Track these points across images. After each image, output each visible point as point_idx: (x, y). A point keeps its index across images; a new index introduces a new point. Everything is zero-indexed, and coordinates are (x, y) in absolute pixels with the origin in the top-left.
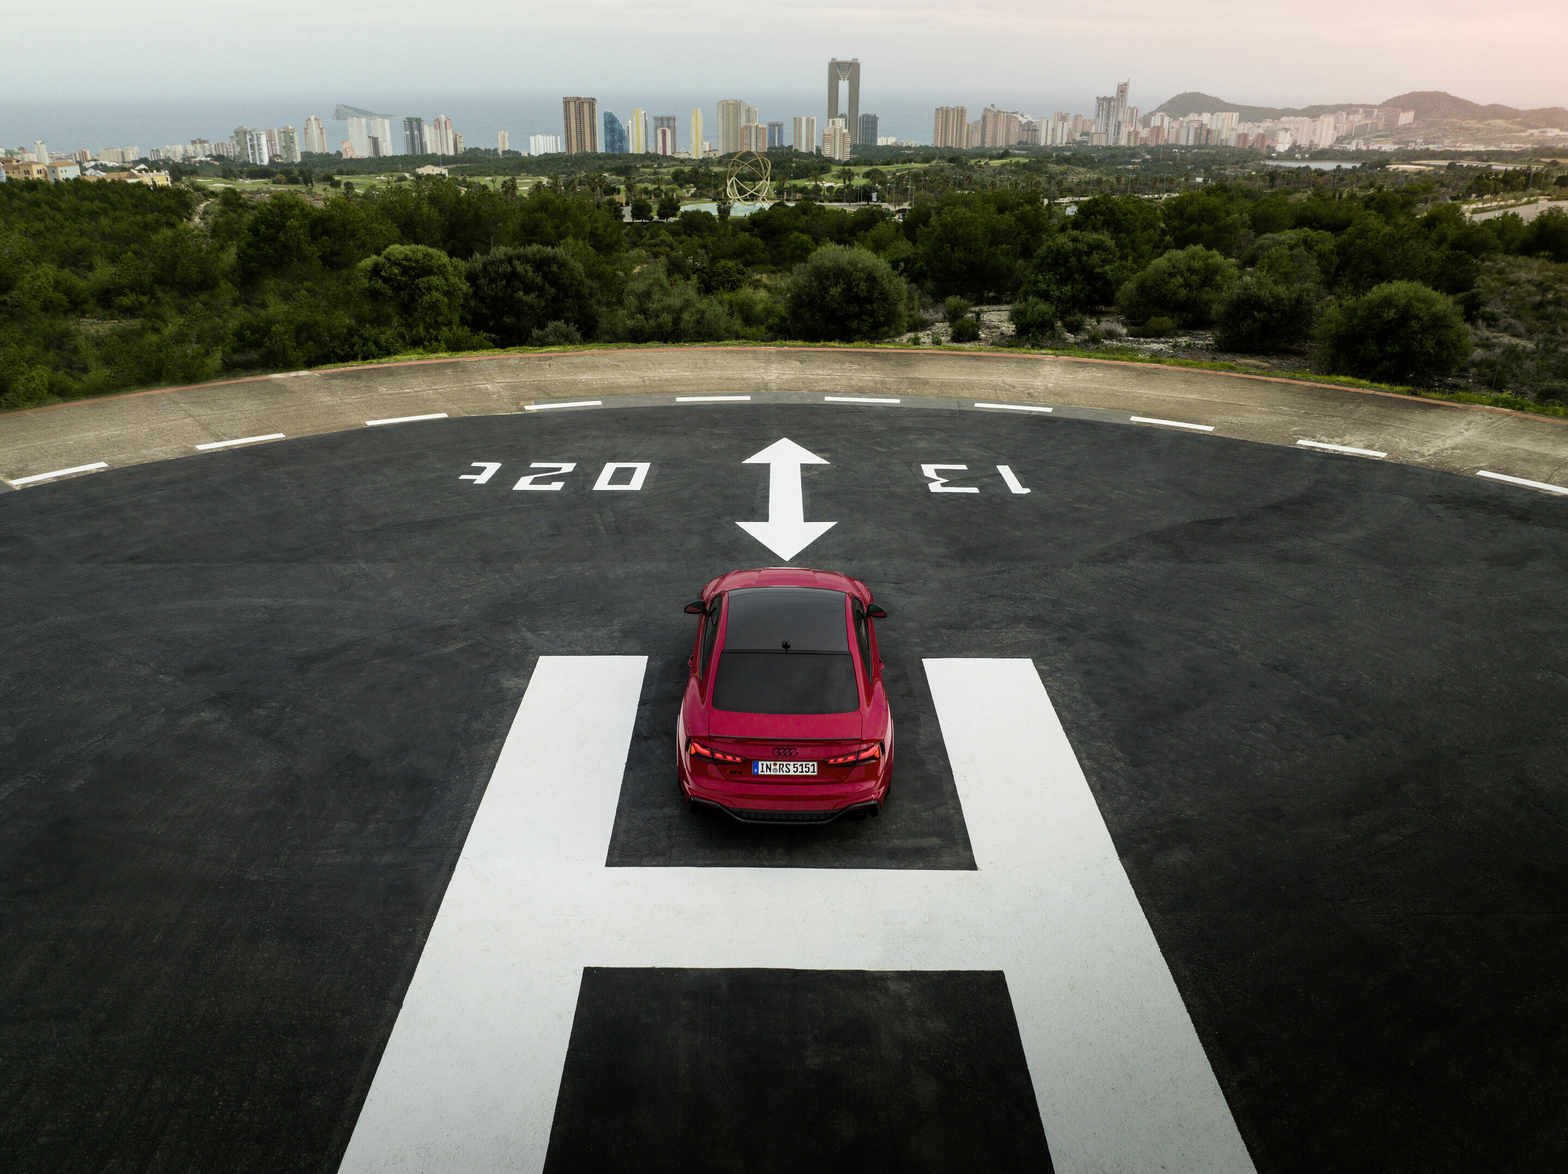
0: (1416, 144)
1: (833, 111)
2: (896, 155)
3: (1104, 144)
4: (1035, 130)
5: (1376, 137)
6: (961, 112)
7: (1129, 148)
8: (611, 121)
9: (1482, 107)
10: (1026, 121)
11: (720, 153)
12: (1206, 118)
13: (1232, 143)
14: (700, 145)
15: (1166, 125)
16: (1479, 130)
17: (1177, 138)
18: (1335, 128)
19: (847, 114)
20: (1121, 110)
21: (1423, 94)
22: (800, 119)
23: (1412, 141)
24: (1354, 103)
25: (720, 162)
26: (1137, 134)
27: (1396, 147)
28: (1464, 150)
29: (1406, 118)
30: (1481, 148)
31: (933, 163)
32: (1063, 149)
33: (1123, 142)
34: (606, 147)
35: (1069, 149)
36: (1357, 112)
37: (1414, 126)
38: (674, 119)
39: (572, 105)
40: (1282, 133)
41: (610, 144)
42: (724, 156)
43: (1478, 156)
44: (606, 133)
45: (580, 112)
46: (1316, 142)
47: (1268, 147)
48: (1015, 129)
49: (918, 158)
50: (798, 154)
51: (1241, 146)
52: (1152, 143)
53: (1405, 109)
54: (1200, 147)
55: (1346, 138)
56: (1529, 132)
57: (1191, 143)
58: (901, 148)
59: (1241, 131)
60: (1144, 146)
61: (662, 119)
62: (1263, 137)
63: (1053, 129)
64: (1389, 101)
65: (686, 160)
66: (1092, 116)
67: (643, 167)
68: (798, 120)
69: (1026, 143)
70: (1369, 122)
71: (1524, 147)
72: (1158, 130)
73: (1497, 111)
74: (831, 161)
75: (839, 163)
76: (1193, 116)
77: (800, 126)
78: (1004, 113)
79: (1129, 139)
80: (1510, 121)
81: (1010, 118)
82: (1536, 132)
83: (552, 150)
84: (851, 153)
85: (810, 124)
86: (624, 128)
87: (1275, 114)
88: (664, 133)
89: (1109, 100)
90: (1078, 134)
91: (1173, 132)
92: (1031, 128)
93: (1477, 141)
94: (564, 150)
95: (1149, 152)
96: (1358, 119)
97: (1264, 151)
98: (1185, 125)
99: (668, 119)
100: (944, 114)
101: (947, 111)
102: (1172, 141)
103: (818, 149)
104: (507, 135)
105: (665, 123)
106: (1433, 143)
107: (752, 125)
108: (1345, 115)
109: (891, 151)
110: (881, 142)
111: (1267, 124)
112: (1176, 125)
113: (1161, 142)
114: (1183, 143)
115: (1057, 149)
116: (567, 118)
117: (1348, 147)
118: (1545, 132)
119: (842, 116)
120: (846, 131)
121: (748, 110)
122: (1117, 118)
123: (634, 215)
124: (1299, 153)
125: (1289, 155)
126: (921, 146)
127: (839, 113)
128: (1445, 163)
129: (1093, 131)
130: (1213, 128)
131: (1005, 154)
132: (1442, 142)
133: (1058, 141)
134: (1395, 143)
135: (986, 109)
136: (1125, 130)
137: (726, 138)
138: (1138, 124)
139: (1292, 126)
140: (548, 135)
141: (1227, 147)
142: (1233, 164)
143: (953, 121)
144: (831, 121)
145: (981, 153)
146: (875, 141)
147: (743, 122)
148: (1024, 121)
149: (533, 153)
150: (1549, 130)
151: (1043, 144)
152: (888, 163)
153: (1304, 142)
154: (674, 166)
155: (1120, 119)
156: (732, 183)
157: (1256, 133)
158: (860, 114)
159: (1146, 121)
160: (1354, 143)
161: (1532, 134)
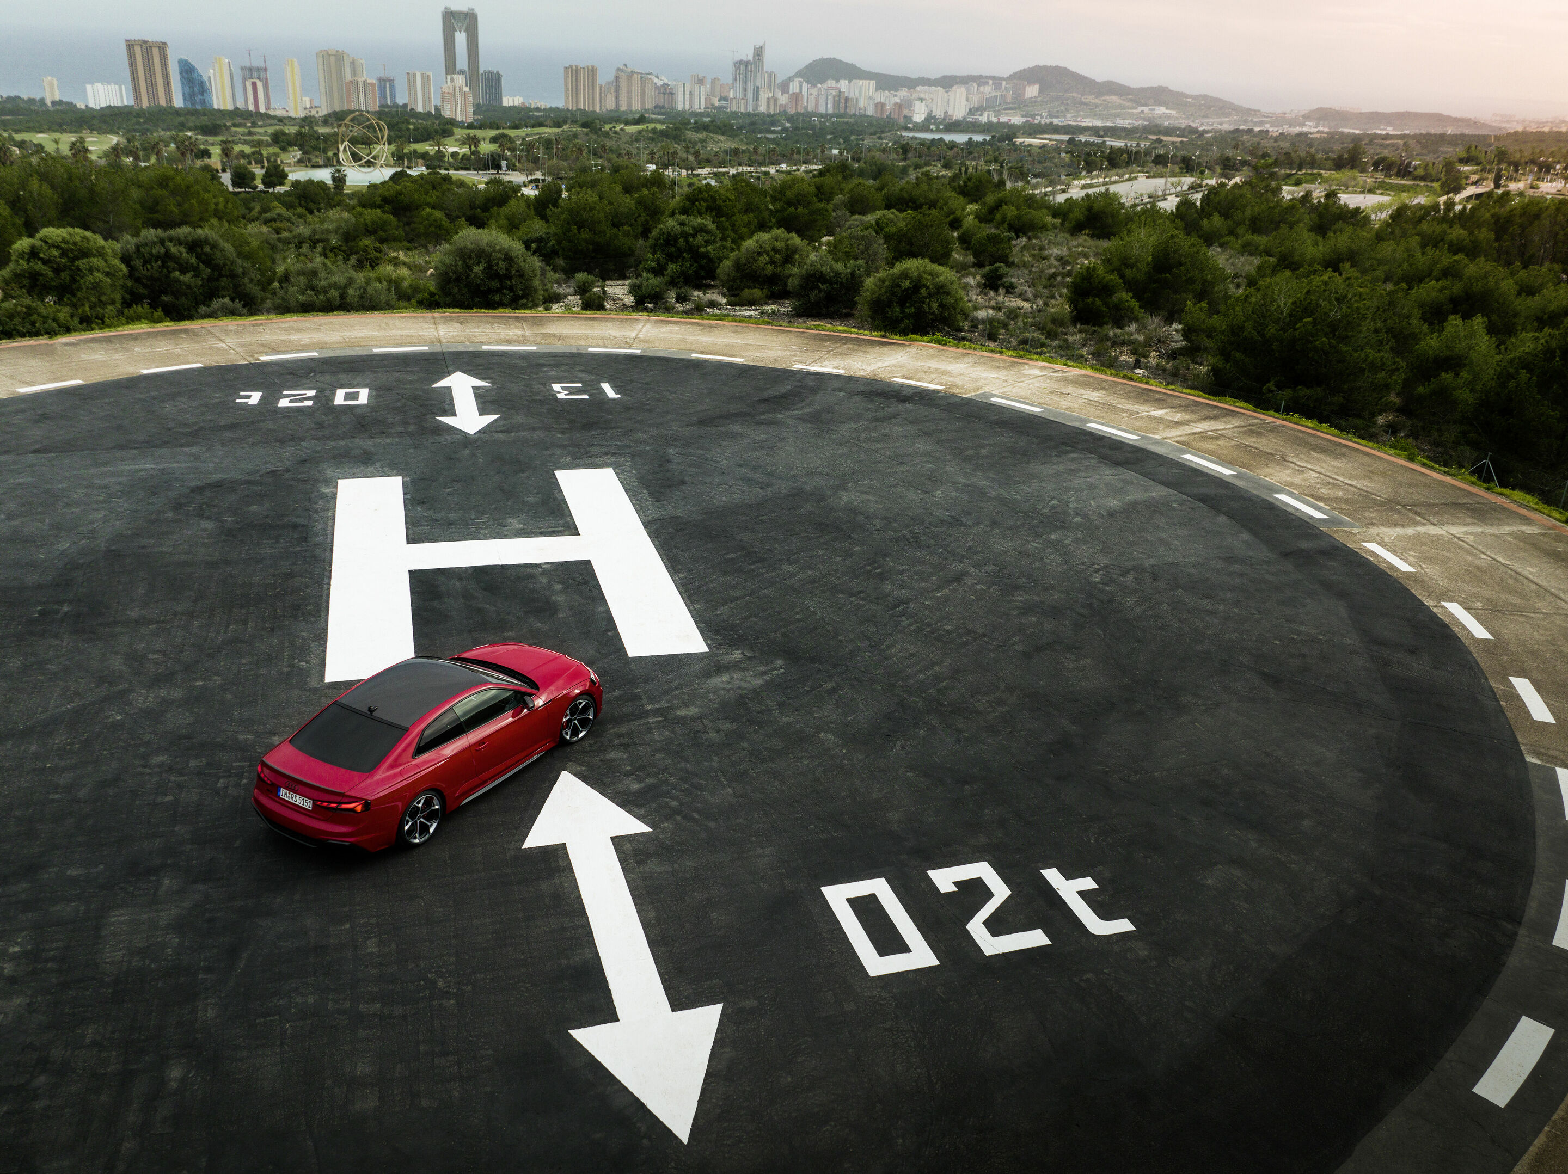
0: (1042, 117)
1: (451, 67)
2: (523, 117)
3: (743, 110)
4: (672, 94)
5: (1005, 109)
6: (592, 72)
7: (769, 115)
8: (188, 71)
9: (1098, 83)
10: (661, 83)
11: (324, 111)
12: (843, 85)
13: (870, 112)
14: (299, 100)
15: (804, 91)
16: (1097, 106)
17: (817, 105)
18: (967, 99)
19: (467, 70)
20: (759, 75)
21: (1045, 68)
22: (414, 75)
23: (1038, 115)
24: (984, 74)
25: (326, 121)
26: (776, 100)
27: (1024, 120)
28: (1083, 124)
29: (1032, 91)
30: (1099, 123)
31: (565, 127)
32: (701, 114)
33: (763, 109)
34: (185, 99)
35: (708, 115)
36: (987, 83)
37: (1039, 99)
38: (266, 70)
39: (138, 49)
40: (917, 103)
41: (189, 97)
42: (329, 115)
43: (1095, 131)
44: (183, 83)
45: (148, 58)
46: (950, 113)
47: (905, 117)
48: (650, 92)
49: (548, 122)
50: (414, 114)
51: (879, 115)
52: (792, 111)
53: (1031, 83)
54: (839, 116)
55: (977, 109)
56: (1140, 109)
57: (830, 111)
58: (530, 110)
59: (878, 100)
60: (784, 113)
61: (251, 69)
62: (899, 106)
63: (690, 93)
64: (1015, 74)
65: (284, 118)
66: (730, 81)
67: (235, 125)
68: (411, 76)
69: (663, 107)
70: (998, 94)
71: (1136, 123)
72: (797, 97)
73: (1111, 88)
74: (452, 122)
75: (461, 125)
76: (831, 83)
77: (415, 82)
78: (638, 73)
79: (768, 106)
80: (1124, 97)
81: (644, 79)
82: (1146, 109)
83: (116, 102)
84: (475, 113)
85: (426, 80)
86: (205, 78)
87: (910, 83)
88: (254, 85)
89: (746, 63)
90: (716, 99)
91: (812, 98)
92: (667, 91)
93: (1096, 116)
94: (132, 102)
95: (788, 120)
96: (988, 89)
97: (901, 121)
98: (823, 92)
99: (258, 70)
100: (573, 73)
101: (576, 70)
102: (811, 108)
103: (437, 109)
104: (55, 82)
105: (255, 74)
106: (1057, 117)
107: (359, 80)
108: (975, 85)
109: (519, 113)
110: (507, 101)
111: (903, 93)
112: (814, 91)
113: (801, 110)
114: (822, 110)
115: (695, 114)
116: (133, 65)
117: (980, 118)
118: (1154, 110)
119: (462, 72)
120: (466, 89)
121: (353, 63)
122: (755, 83)
123: (235, 184)
124: (934, 124)
125: (924, 127)
126: (551, 108)
127: (458, 69)
128: (1066, 138)
129: (731, 96)
130: (851, 96)
131: (641, 120)
132: (1065, 116)
133: (696, 106)
134: (1023, 116)
135: (619, 69)
136: (764, 95)
137: (329, 94)
138: (776, 90)
139: (927, 96)
140: (109, 83)
141: (865, 116)
142: (871, 134)
143: (584, 82)
144: (449, 77)
145: (616, 118)
146: (500, 100)
147: (348, 77)
148: (660, 83)
149: (91, 105)
150: (1157, 108)
151: (680, 108)
152: (516, 127)
153: (939, 113)
154: (271, 125)
155: (758, 84)
156: (345, 148)
157: (893, 102)
158: (481, 71)
159: (784, 87)
160: (985, 114)
161: (1142, 112)
